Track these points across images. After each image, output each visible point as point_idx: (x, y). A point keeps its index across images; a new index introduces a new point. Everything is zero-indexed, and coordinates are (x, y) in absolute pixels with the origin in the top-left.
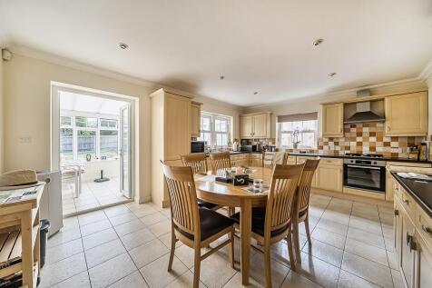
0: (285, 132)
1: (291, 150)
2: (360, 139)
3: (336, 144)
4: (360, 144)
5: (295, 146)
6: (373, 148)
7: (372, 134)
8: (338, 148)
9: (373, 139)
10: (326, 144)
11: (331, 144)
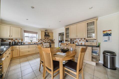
0: (26, 37)
1: (30, 43)
2: (45, 40)
3: (42, 41)
4: (45, 41)
5: (32, 42)
6: (47, 41)
7: (47, 39)
8: (42, 42)
9: (47, 40)
10: (40, 41)
11: (41, 41)
